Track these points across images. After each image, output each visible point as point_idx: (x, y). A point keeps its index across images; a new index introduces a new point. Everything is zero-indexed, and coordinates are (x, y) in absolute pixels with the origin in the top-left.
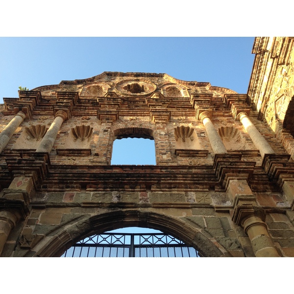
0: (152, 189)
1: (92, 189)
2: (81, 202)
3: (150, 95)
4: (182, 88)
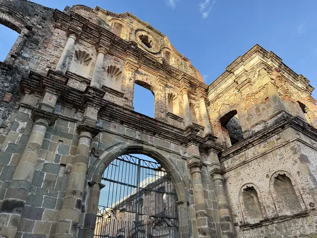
0: (156, 136)
1: (126, 126)
2: (121, 134)
3: (155, 54)
4: (174, 56)
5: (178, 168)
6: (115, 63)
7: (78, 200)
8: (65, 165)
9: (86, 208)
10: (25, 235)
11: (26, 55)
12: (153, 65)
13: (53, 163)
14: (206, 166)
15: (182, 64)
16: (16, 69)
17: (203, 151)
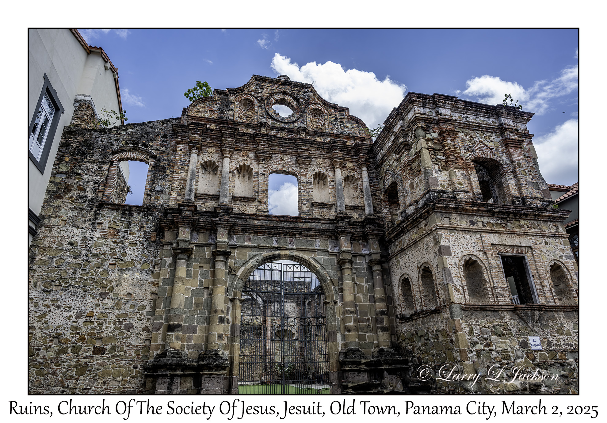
0: (296, 237)
1: (261, 235)
2: (256, 245)
3: (296, 121)
4: (325, 111)
5: (325, 267)
6: (244, 160)
7: (219, 317)
8: (208, 288)
9: (230, 320)
10: (188, 345)
11: (158, 189)
12: (290, 143)
13: (198, 287)
14: (364, 256)
15: (336, 119)
16: (154, 206)
17: (361, 239)
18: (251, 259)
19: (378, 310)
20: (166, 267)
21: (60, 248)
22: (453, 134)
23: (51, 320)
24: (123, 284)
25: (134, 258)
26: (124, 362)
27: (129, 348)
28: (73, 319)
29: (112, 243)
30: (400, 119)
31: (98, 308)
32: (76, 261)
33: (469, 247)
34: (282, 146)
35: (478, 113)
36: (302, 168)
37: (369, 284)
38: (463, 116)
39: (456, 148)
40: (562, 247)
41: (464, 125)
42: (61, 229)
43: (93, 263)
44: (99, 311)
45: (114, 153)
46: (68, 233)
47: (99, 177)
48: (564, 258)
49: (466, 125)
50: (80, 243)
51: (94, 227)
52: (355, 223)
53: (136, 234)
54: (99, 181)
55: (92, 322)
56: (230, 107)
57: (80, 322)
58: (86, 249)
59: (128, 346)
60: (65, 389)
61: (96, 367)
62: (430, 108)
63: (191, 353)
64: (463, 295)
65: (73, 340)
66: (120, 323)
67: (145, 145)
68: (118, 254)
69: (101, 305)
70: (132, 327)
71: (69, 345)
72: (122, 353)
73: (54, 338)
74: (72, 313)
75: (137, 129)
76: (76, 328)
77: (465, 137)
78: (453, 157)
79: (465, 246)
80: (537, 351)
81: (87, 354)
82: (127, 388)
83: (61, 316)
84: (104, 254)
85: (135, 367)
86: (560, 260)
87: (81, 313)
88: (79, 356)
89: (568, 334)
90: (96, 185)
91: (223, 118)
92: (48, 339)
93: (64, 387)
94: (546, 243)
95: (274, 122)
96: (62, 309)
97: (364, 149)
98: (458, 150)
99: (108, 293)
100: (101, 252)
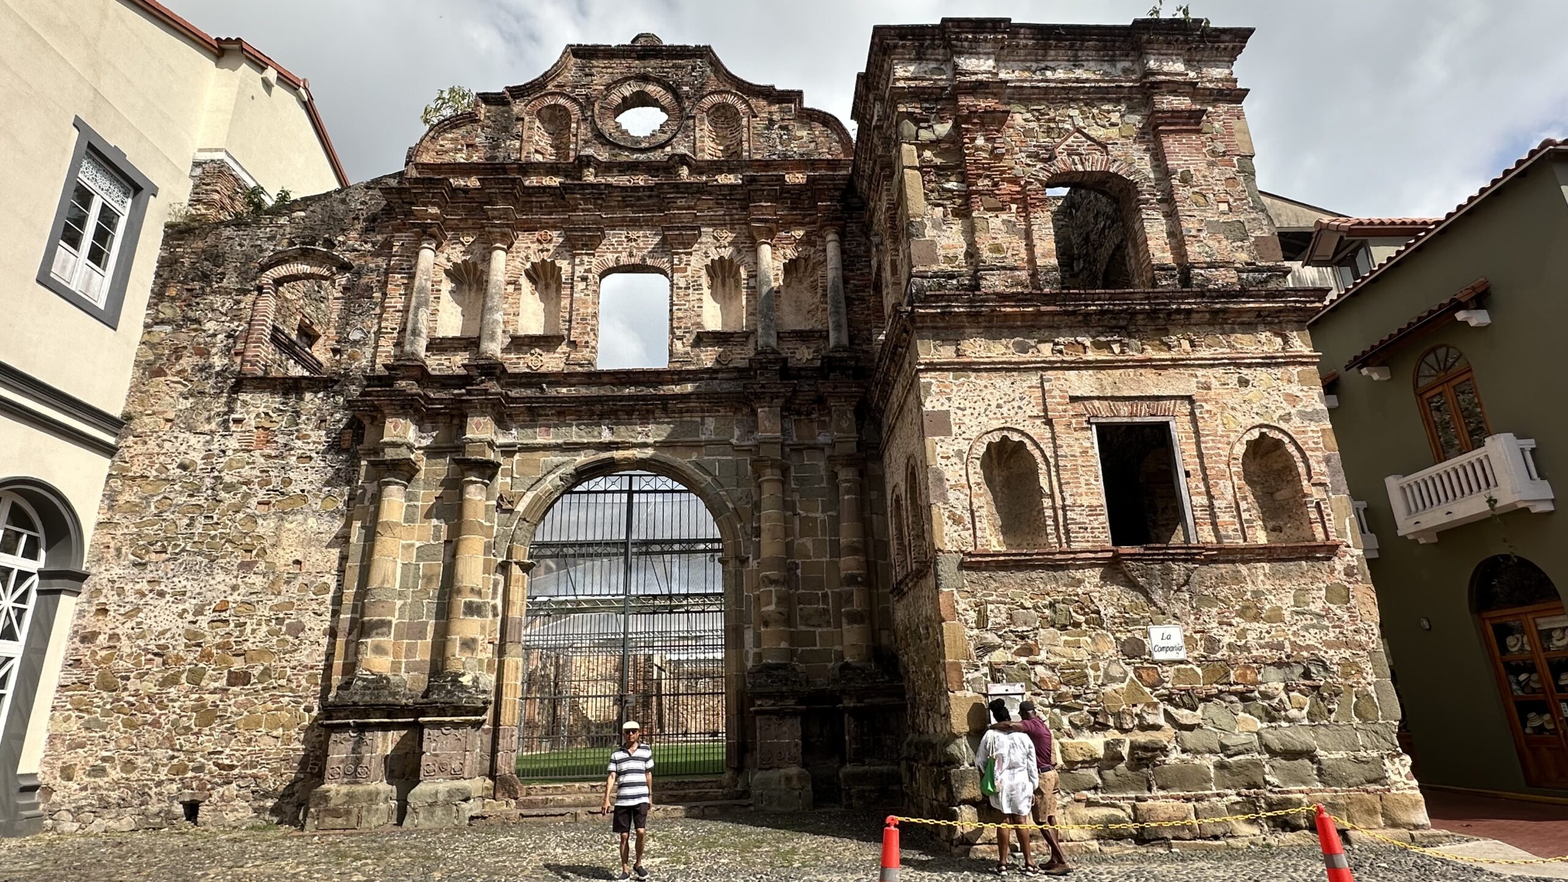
0: (656, 415)
1: (573, 417)
2: (560, 441)
3: (668, 142)
4: (742, 107)
5: (722, 481)
6: (542, 251)
7: (466, 602)
8: (451, 542)
9: (500, 609)
10: (407, 664)
11: (355, 335)
12: (650, 197)
13: (432, 542)
14: (823, 449)
15: (772, 122)
16: (346, 375)
17: (814, 409)
18: (549, 473)
19: (843, 574)
20: (366, 503)
21: (163, 476)
22: (994, 121)
23: (148, 621)
24: (285, 542)
25: (307, 487)
26: (287, 699)
27: (295, 672)
28: (190, 618)
29: (262, 460)
30: (875, 100)
31: (236, 593)
32: (193, 501)
33: (1004, 410)
34: (632, 206)
35: (1080, 53)
36: (677, 254)
37: (830, 513)
38: (1034, 65)
39: (1000, 157)
40: (1295, 389)
41: (1031, 91)
42: (165, 437)
43: (227, 503)
44: (239, 599)
45: (264, 268)
46: (178, 444)
47: (236, 323)
48: (1296, 421)
49: (1036, 91)
50: (200, 464)
51: (227, 429)
52: (803, 373)
53: (310, 436)
54: (235, 331)
55: (226, 622)
56: (515, 131)
57: (203, 622)
58: (212, 475)
59: (294, 668)
60: (176, 754)
61: (234, 709)
62: (937, 60)
63: (414, 680)
64: (971, 531)
65: (190, 657)
66: (280, 621)
67: (328, 243)
68: (275, 482)
69: (242, 586)
70: (303, 630)
71: (182, 668)
72: (283, 682)
73: (155, 654)
74: (187, 606)
75: (311, 208)
76: (196, 635)
77: (1033, 125)
78: (986, 182)
79: (993, 407)
80: (1172, 663)
81: (217, 685)
82: (294, 750)
83: (167, 612)
84: (247, 483)
85: (308, 710)
86: (1283, 425)
87: (204, 605)
88: (201, 689)
89: (1276, 617)
90: (231, 341)
91: (496, 158)
92: (143, 658)
93: (173, 750)
94: (1244, 382)
95: (617, 151)
96: (168, 596)
97: (829, 190)
98: (1007, 162)
99: (256, 562)
100: (241, 480)
